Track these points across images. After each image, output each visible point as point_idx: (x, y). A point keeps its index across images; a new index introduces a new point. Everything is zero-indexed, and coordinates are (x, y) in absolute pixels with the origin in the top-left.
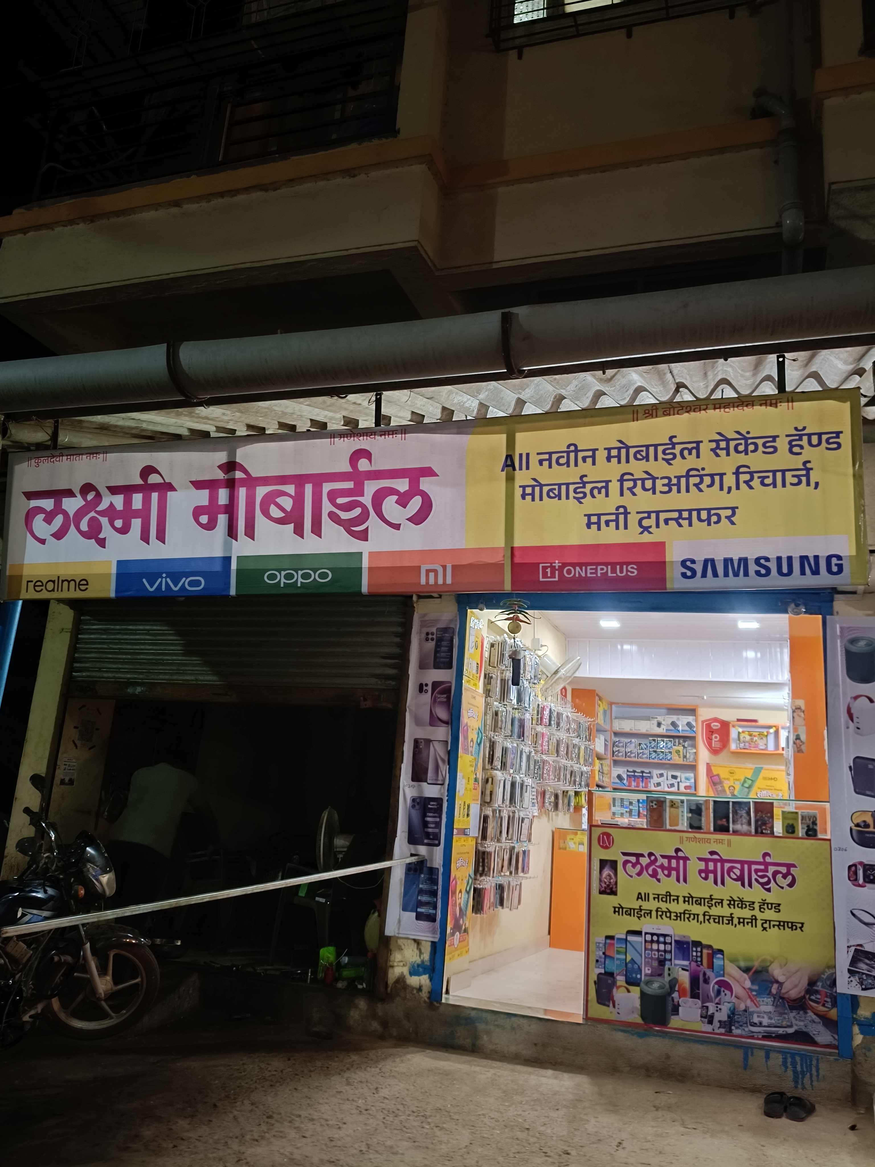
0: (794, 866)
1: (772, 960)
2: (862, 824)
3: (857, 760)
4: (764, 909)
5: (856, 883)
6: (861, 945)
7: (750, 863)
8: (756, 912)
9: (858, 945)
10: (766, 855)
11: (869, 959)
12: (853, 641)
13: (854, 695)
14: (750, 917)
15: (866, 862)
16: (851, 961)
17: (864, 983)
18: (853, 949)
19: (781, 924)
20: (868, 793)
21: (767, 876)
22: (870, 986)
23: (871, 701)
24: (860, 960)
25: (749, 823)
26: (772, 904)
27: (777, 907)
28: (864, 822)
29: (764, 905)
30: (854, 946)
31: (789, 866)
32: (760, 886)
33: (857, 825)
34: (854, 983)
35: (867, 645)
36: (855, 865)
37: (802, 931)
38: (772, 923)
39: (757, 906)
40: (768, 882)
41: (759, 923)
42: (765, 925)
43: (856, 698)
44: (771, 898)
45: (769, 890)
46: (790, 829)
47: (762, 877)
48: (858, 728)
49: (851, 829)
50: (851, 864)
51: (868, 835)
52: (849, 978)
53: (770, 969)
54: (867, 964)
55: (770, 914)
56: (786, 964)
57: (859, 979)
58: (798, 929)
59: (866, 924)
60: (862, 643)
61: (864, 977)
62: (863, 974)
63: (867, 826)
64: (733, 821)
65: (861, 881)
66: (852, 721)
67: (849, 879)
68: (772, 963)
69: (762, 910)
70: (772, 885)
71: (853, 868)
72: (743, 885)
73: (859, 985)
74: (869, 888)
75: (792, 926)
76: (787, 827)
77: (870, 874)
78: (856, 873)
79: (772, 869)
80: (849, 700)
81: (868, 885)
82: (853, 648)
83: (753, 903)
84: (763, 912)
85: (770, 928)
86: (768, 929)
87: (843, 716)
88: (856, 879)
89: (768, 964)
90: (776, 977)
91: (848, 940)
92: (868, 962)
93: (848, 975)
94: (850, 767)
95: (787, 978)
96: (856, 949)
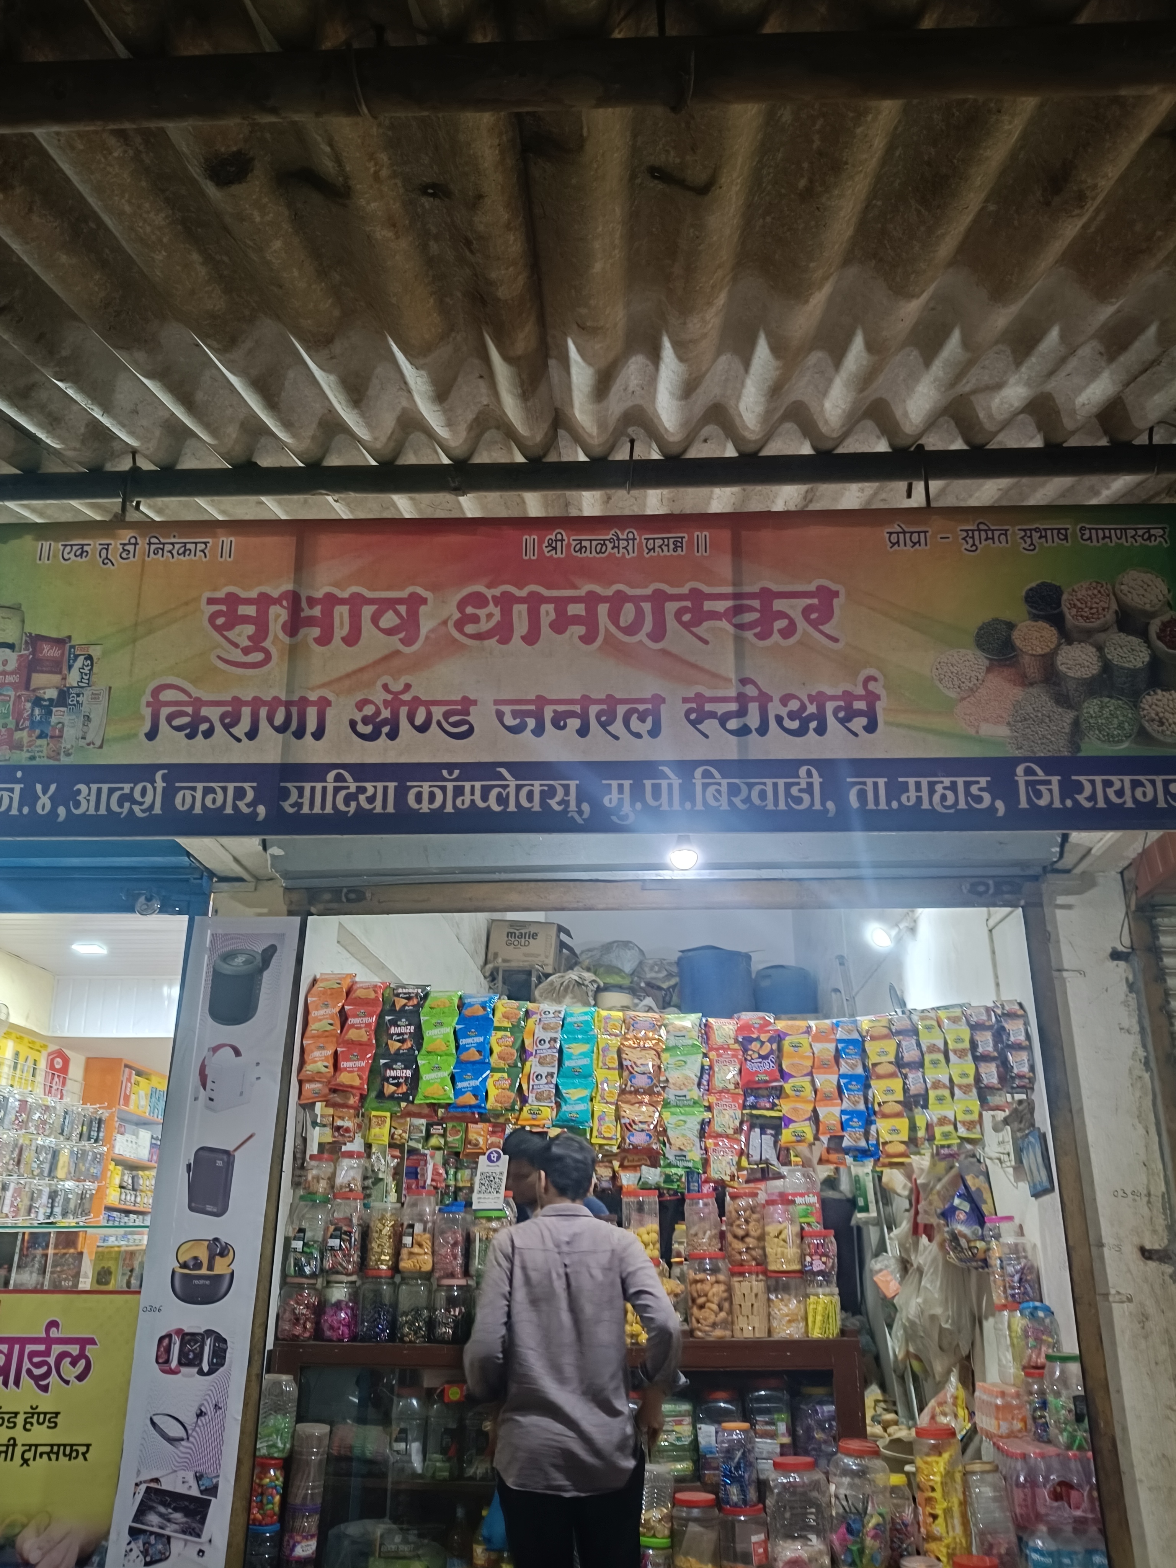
0: (92, 1341)
1: (25, 1520)
2: (191, 1264)
3: (201, 1153)
4: (32, 1424)
5: (166, 1367)
6: (157, 1480)
7: (23, 1341)
8: (18, 1433)
9: (152, 1480)
10: (54, 1324)
11: (165, 1505)
12: (228, 957)
13: (213, 1045)
14: (6, 1442)
15: (187, 1330)
16: (138, 1510)
17: (151, 1552)
18: (143, 1487)
19: (54, 1451)
20: (209, 1208)
21: (45, 1363)
22: (158, 1558)
23: (237, 1053)
24: (152, 1508)
25: (43, 1271)
26: (45, 1414)
27: (52, 1419)
28: (196, 1258)
29: (34, 1415)
30: (145, 1482)
31: (85, 1342)
32: (32, 1382)
33: (184, 1266)
34: (136, 1552)
35: (246, 963)
36: (169, 1336)
37: (85, 1459)
38: (41, 1449)
39: (20, 1420)
40: (47, 1375)
41: (19, 1450)
42: (27, 1456)
43: (215, 1049)
44: (46, 1402)
45: (45, 1389)
46: (103, 1276)
47: (38, 1365)
48: (211, 1099)
49: (173, 1272)
50: (163, 1334)
51: (196, 1282)
52: (129, 1543)
53: (19, 1540)
54: (161, 1515)
55: (40, 1434)
56: (49, 1525)
57: (144, 1544)
58: (81, 1456)
59: (172, 1440)
60: (240, 960)
61: (152, 1540)
62: (152, 1533)
63: (198, 1265)
64: (19, 1267)
65: (174, 1364)
66: (205, 1088)
67: (157, 1362)
68: (24, 1526)
69: (28, 1426)
70: (53, 1378)
71: (166, 1342)
72: (5, 1383)
73: (141, 1557)
74: (184, 1375)
75: (71, 1451)
76: (99, 1274)
77: (190, 1351)
78: (168, 1350)
79: (57, 1349)
80: (205, 1052)
81: (184, 1370)
82: (227, 969)
83: (16, 1414)
84: (29, 1430)
85: (34, 1459)
86: (30, 1462)
87: (194, 1078)
88: (167, 1361)
89: (17, 1531)
90: (25, 1555)
91: (139, 1472)
92: (162, 1509)
93: (127, 1538)
94: (189, 1166)
95: (44, 1556)
96: (148, 1488)
